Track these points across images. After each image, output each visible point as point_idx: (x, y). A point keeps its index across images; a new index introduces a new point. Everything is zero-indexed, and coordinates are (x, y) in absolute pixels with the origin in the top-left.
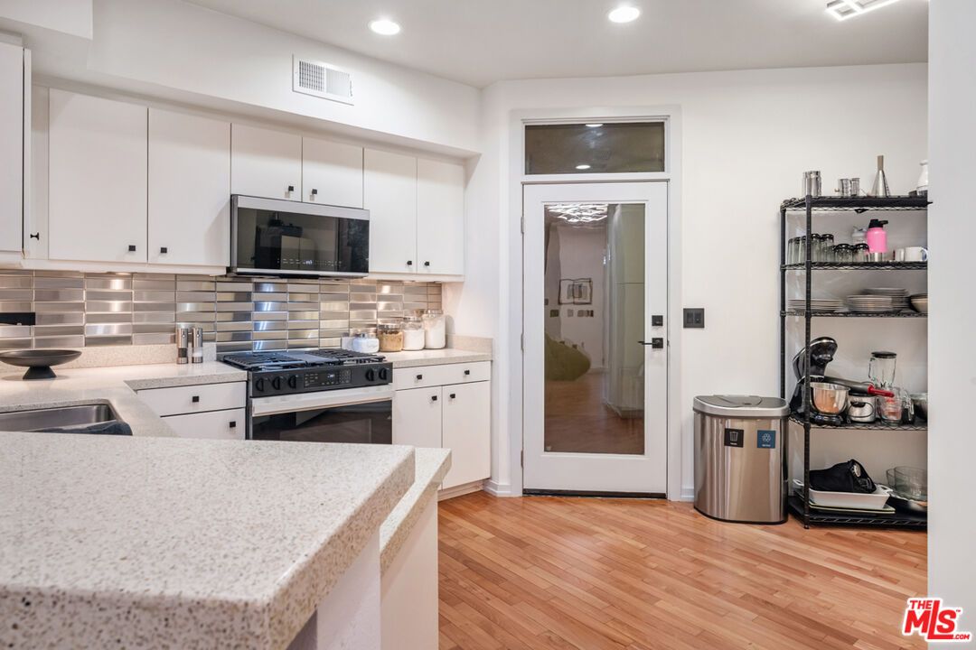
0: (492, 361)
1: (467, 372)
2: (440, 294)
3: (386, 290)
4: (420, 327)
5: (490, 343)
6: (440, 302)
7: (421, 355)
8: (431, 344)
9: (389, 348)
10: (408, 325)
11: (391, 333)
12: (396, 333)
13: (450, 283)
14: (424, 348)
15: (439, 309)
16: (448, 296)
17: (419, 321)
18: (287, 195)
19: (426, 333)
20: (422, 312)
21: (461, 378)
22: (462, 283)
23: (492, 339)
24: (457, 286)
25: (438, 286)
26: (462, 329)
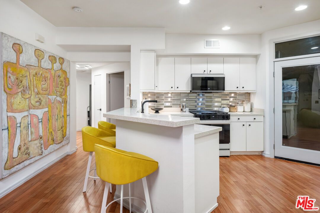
0: (264, 116)
1: (255, 119)
2: (250, 96)
3: (233, 95)
4: (242, 105)
5: (263, 111)
6: (250, 98)
7: (243, 113)
8: (246, 110)
9: (232, 111)
10: (238, 105)
11: (233, 107)
12: (235, 107)
13: (252, 93)
14: (244, 112)
15: (249, 100)
16: (252, 97)
17: (242, 104)
18: (204, 72)
19: (244, 107)
20: (243, 101)
21: (253, 120)
22: (256, 93)
23: (264, 109)
24: (254, 93)
25: (249, 94)
26: (256, 106)
